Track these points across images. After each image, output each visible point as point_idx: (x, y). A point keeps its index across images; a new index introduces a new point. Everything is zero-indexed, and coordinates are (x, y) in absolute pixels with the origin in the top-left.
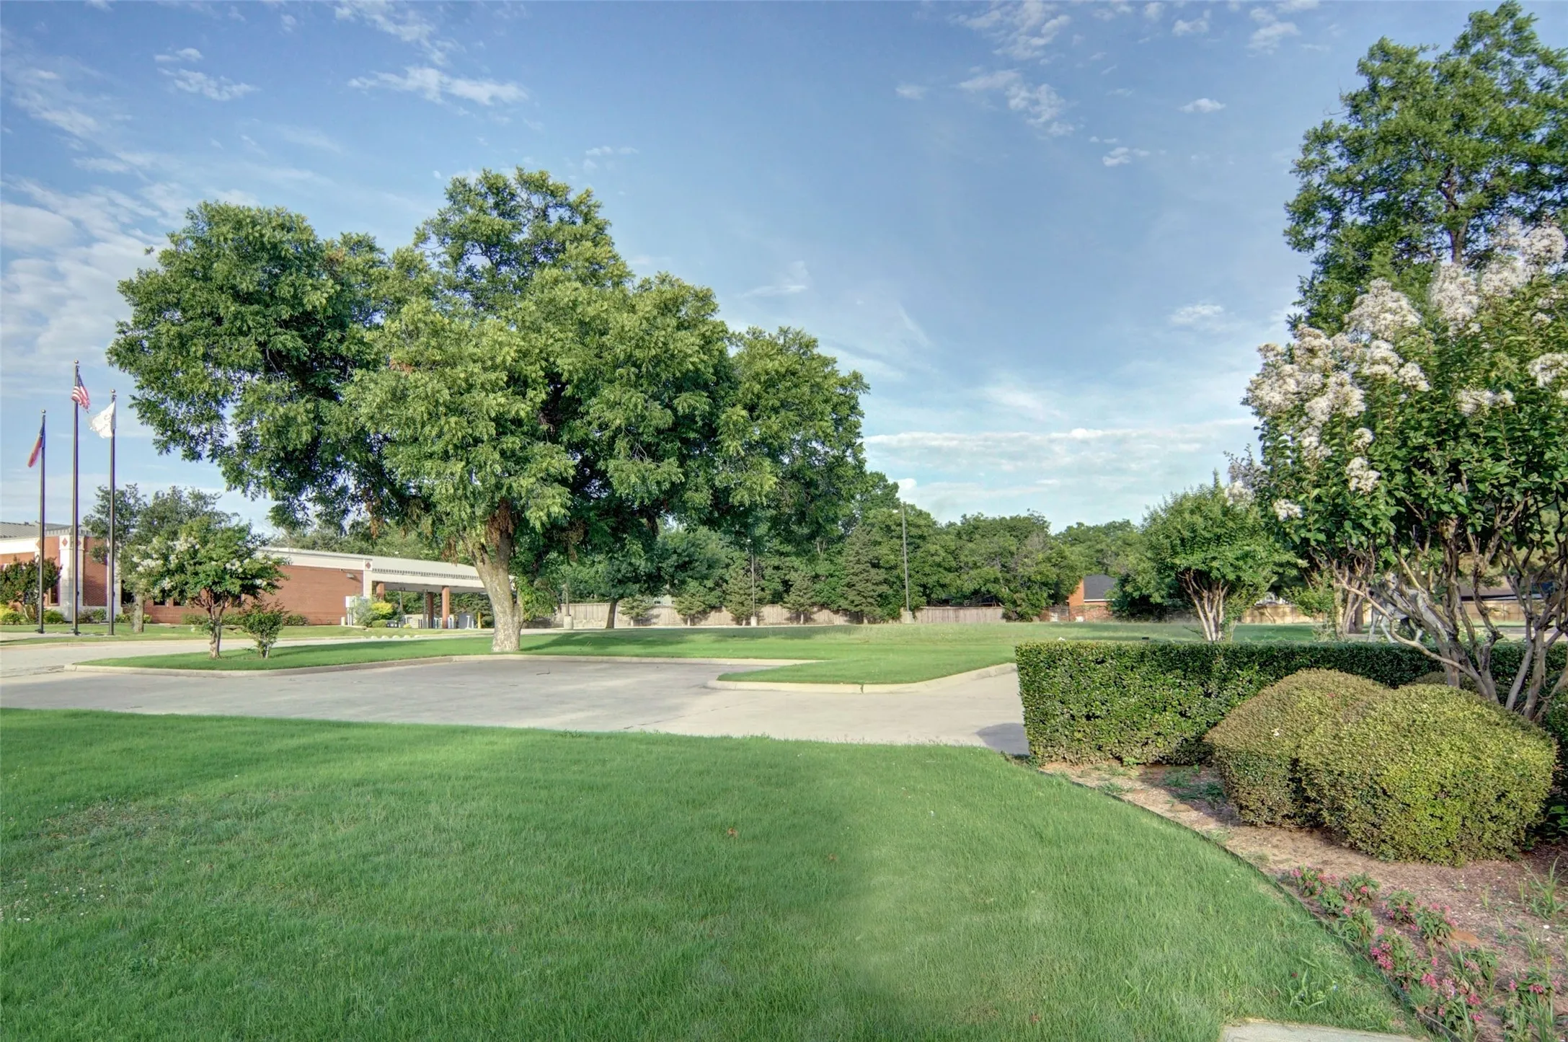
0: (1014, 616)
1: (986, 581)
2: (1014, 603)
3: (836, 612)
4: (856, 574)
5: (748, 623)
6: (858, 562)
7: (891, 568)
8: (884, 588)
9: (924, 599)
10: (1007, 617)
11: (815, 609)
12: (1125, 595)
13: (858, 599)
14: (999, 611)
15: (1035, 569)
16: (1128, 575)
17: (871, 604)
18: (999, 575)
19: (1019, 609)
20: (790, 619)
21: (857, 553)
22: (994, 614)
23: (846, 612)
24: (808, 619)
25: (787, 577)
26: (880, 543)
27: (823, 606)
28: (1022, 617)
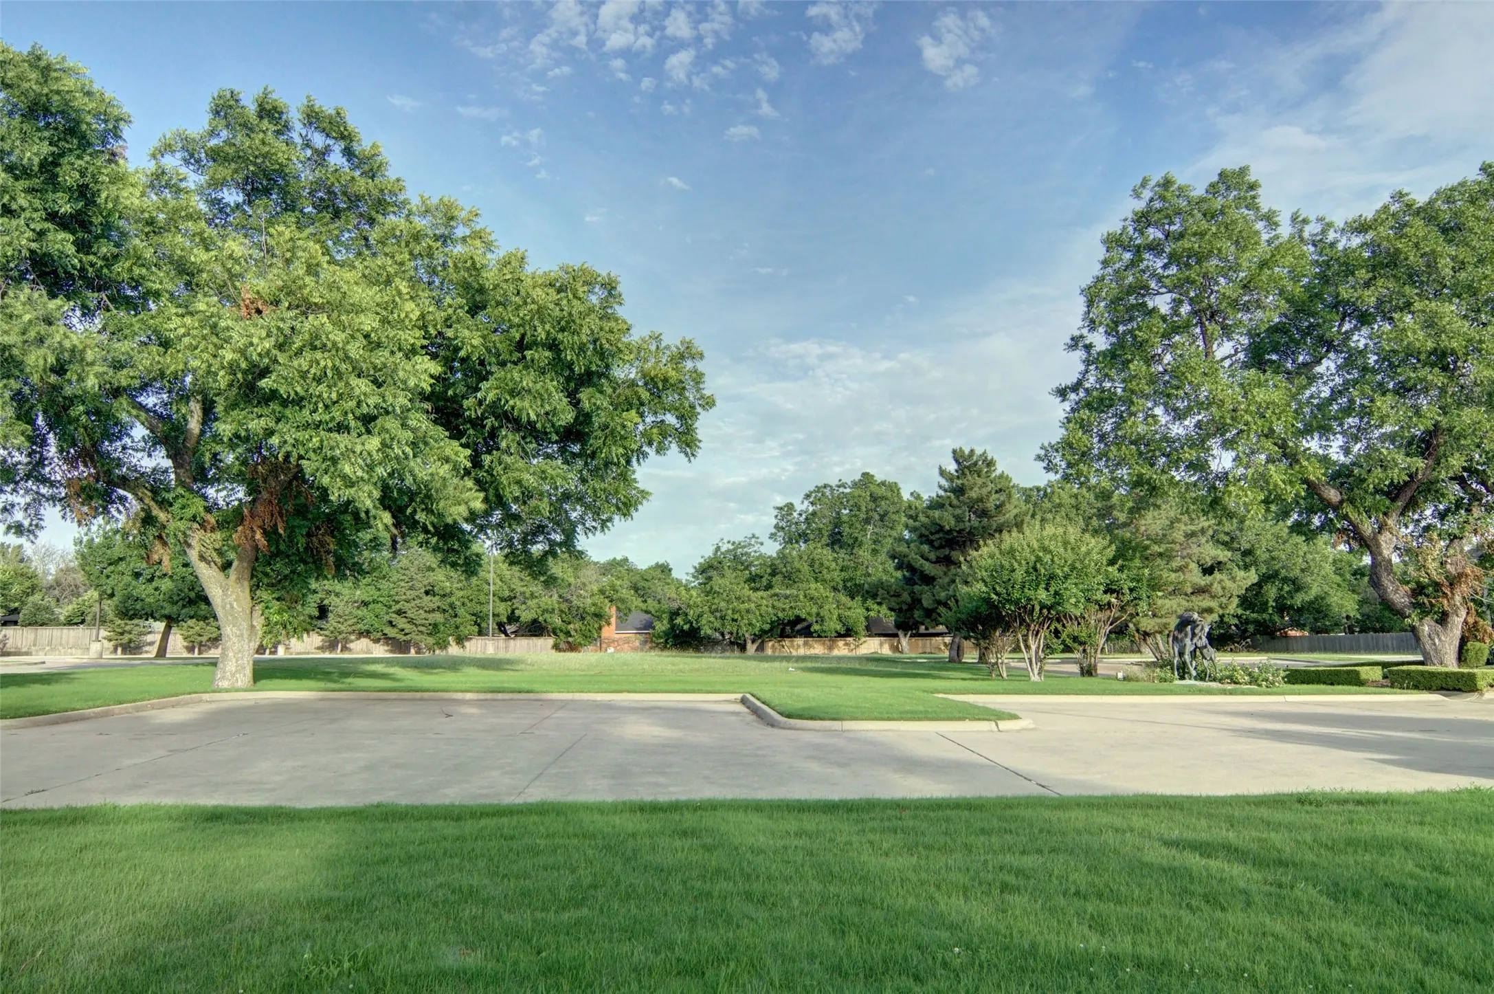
0: (562, 646)
1: (545, 611)
2: (568, 634)
3: (377, 641)
4: (407, 601)
5: (274, 653)
6: (411, 588)
7: (444, 596)
8: (438, 617)
9: (476, 629)
10: (556, 647)
11: (353, 637)
12: (673, 627)
13: (408, 627)
14: (550, 641)
15: (589, 601)
16: (680, 609)
17: (421, 632)
18: (556, 606)
19: (570, 639)
20: (321, 648)
21: (412, 579)
22: (544, 644)
23: (387, 639)
24: (344, 649)
25: (326, 602)
26: (433, 570)
27: (363, 634)
28: (572, 648)
